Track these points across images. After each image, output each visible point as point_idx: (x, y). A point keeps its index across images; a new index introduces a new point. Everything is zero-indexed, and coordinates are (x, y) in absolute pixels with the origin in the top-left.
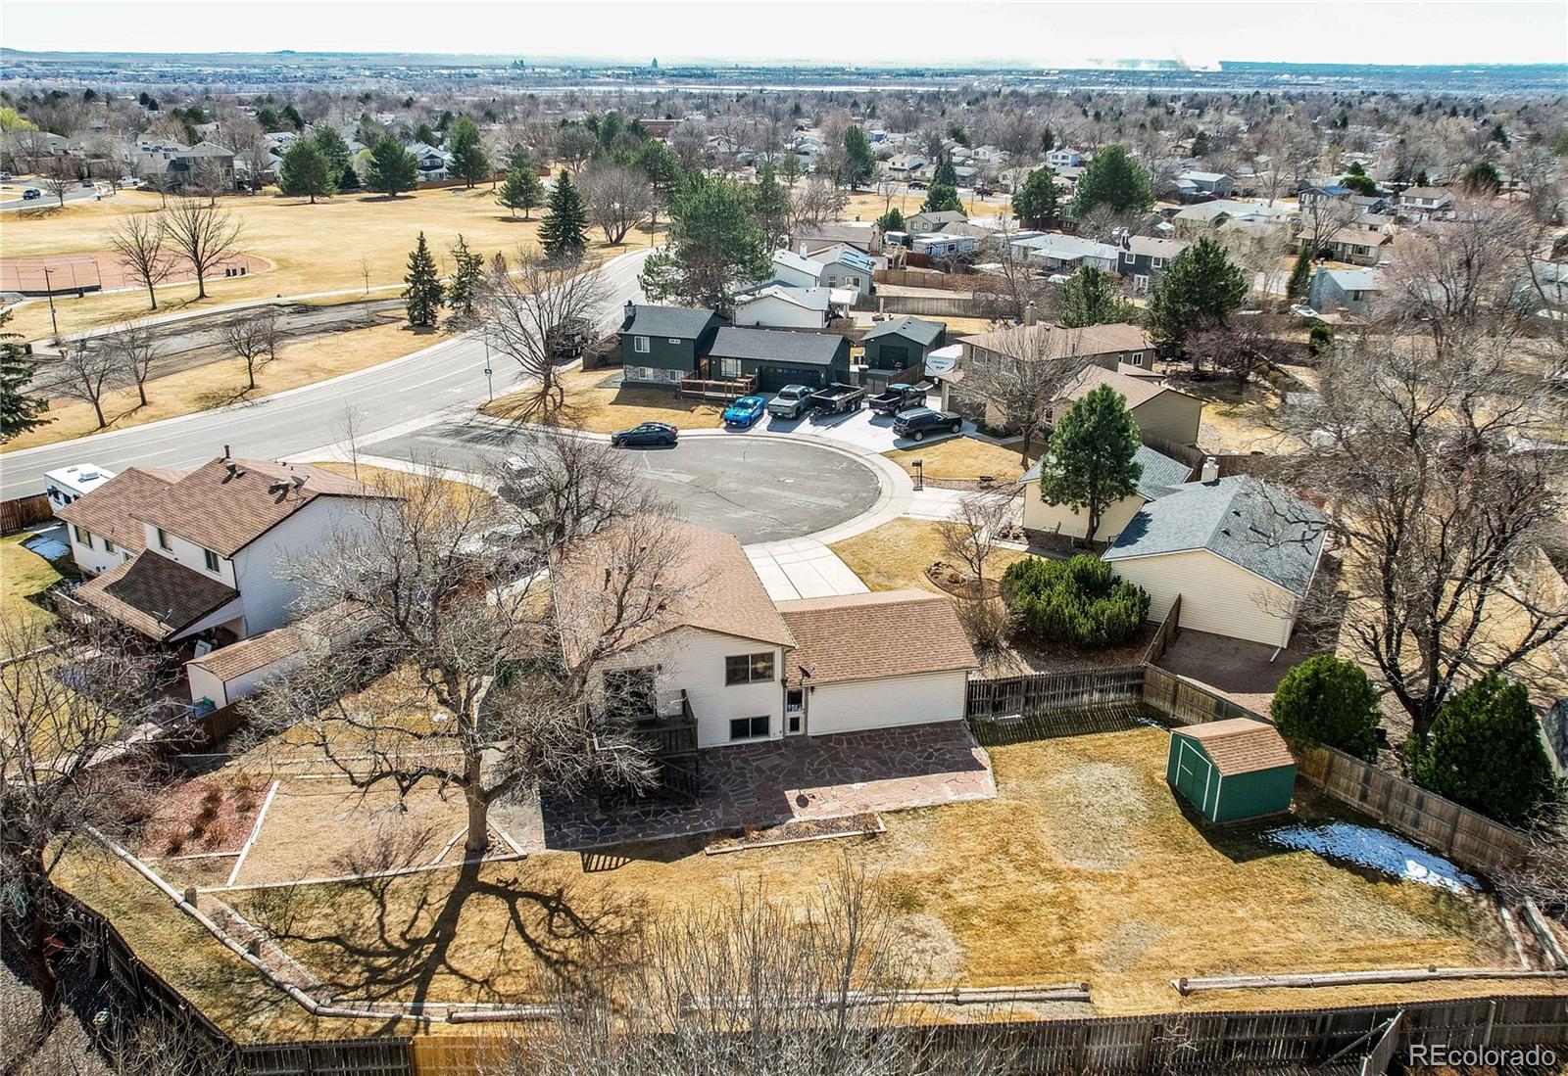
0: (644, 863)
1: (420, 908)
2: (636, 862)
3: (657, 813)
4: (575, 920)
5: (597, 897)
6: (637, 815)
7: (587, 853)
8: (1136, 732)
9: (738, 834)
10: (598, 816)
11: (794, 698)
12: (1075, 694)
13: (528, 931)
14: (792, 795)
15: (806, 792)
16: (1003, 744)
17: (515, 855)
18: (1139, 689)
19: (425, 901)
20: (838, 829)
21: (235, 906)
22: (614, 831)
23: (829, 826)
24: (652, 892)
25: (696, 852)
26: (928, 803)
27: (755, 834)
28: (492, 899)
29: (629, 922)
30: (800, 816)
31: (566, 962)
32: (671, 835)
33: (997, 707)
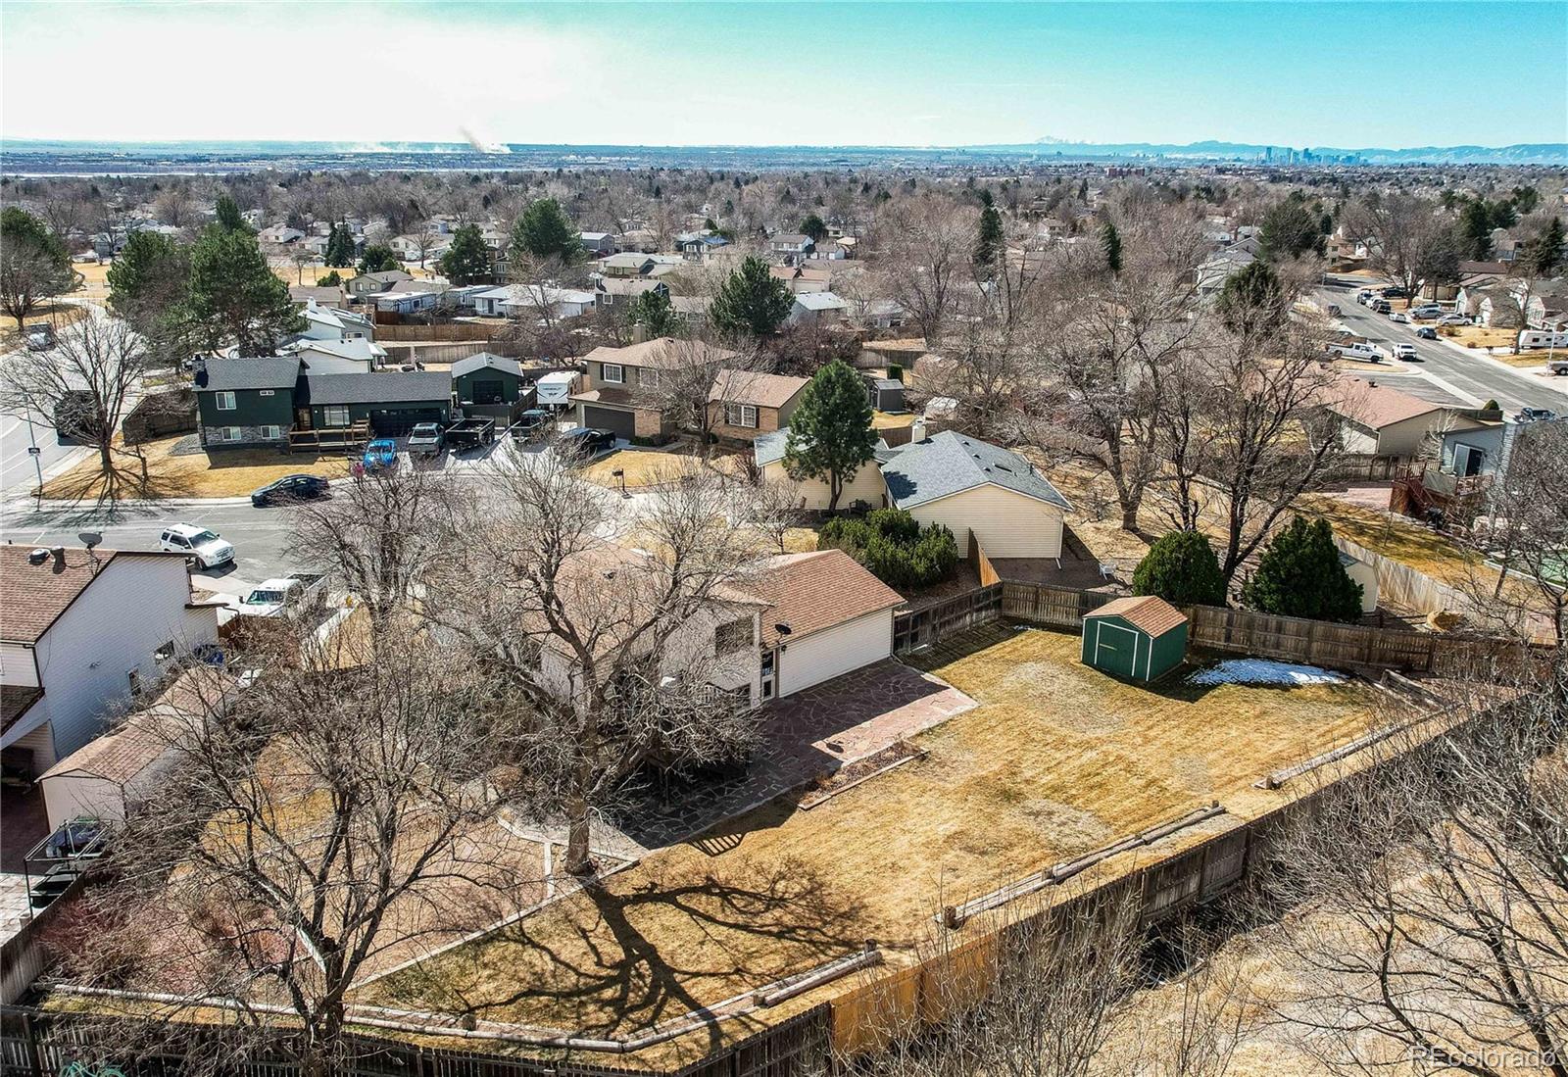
0: (756, 834)
1: (586, 938)
2: (749, 836)
3: (721, 791)
4: (756, 896)
5: (749, 872)
6: (702, 800)
7: (696, 840)
8: (1023, 637)
9: (813, 786)
10: (667, 810)
11: (768, 662)
12: (959, 618)
13: (720, 917)
14: (820, 745)
15: (831, 739)
16: (940, 667)
17: (625, 865)
18: (998, 604)
19: (584, 931)
20: (889, 761)
21: (373, 1003)
22: (696, 817)
23: (879, 760)
24: (795, 852)
25: (792, 810)
26: (936, 723)
27: (827, 783)
28: (649, 906)
29: (805, 881)
30: (848, 759)
31: (793, 929)
32: (754, 805)
33: (914, 639)
